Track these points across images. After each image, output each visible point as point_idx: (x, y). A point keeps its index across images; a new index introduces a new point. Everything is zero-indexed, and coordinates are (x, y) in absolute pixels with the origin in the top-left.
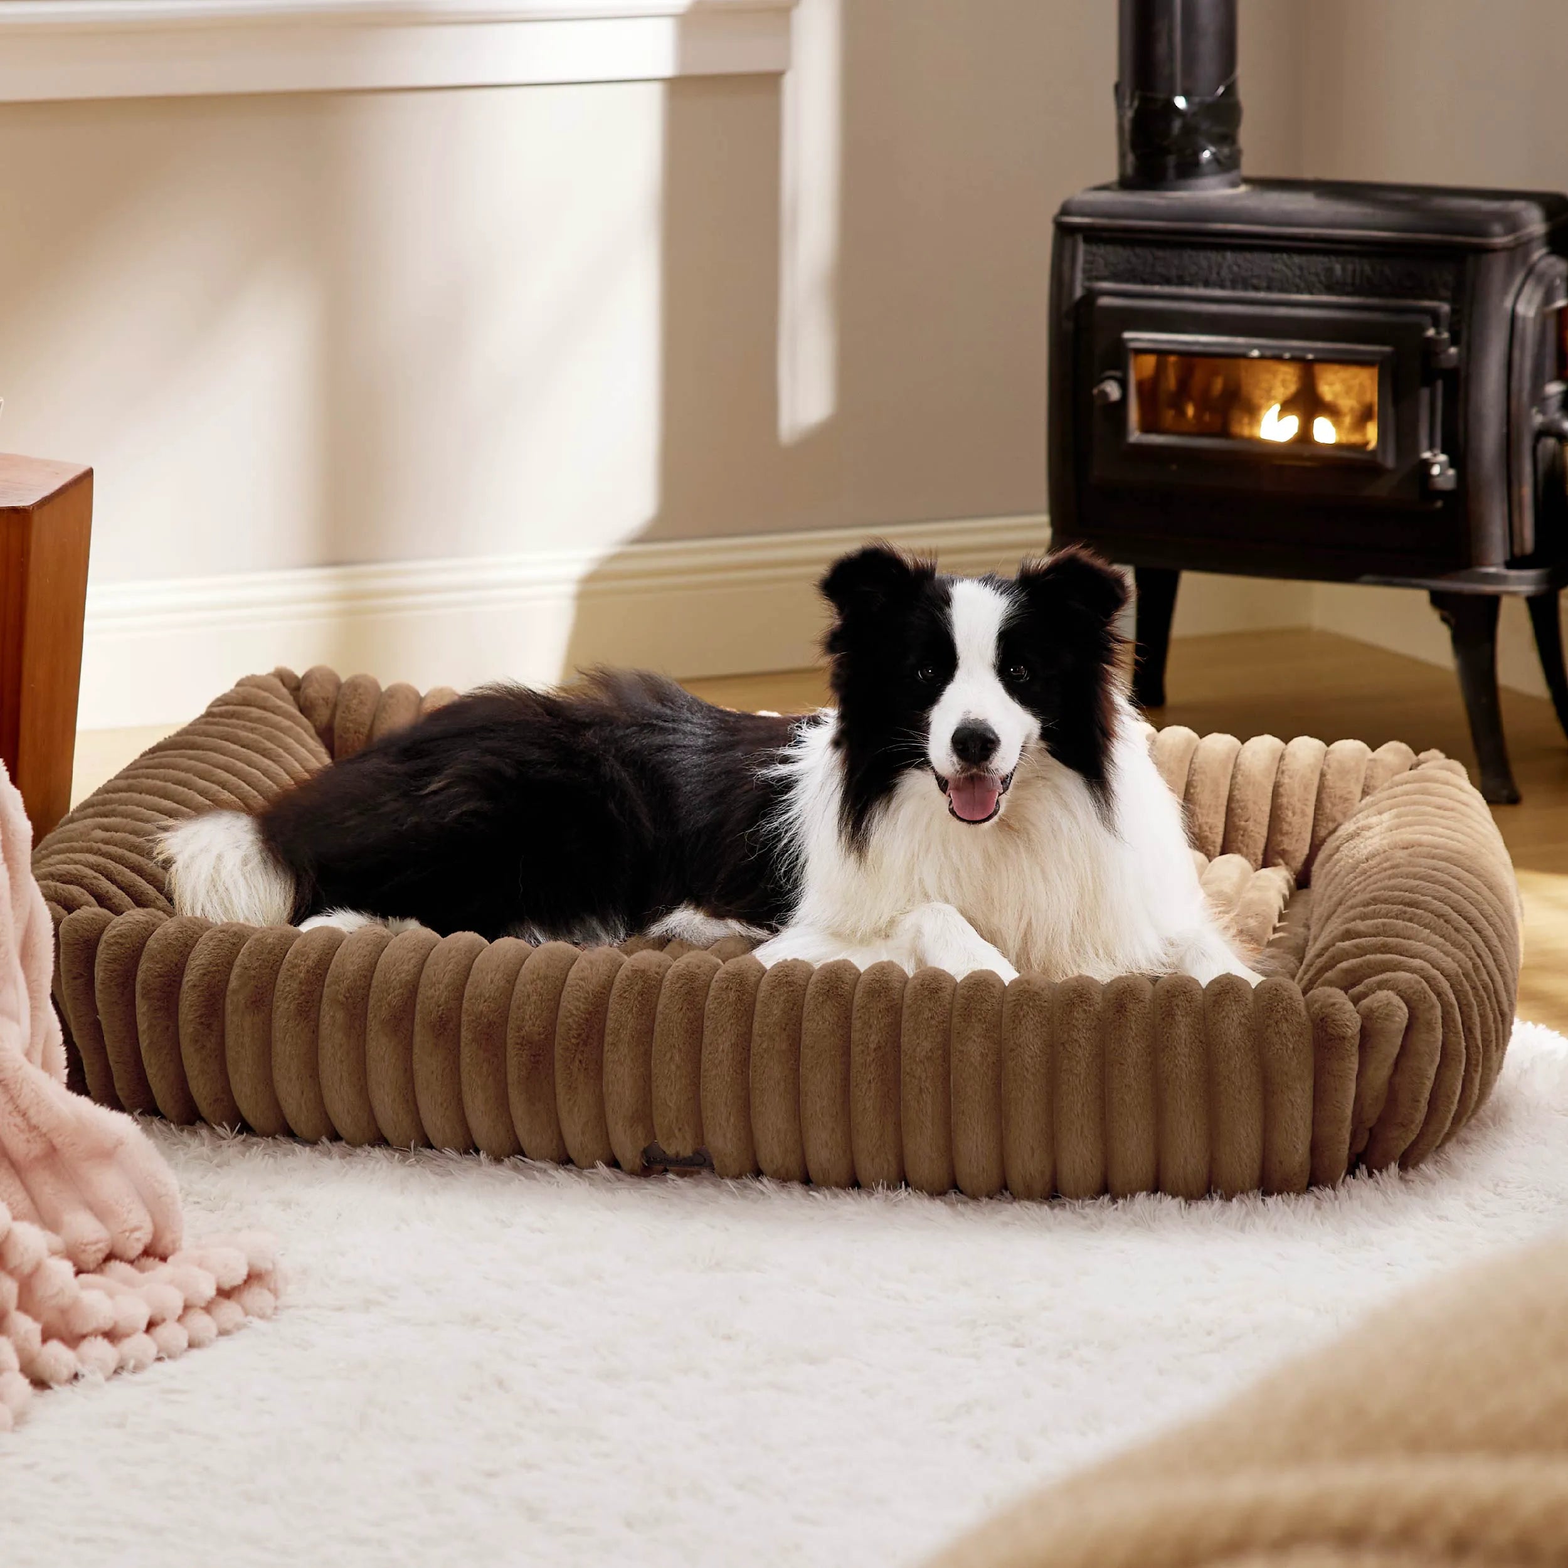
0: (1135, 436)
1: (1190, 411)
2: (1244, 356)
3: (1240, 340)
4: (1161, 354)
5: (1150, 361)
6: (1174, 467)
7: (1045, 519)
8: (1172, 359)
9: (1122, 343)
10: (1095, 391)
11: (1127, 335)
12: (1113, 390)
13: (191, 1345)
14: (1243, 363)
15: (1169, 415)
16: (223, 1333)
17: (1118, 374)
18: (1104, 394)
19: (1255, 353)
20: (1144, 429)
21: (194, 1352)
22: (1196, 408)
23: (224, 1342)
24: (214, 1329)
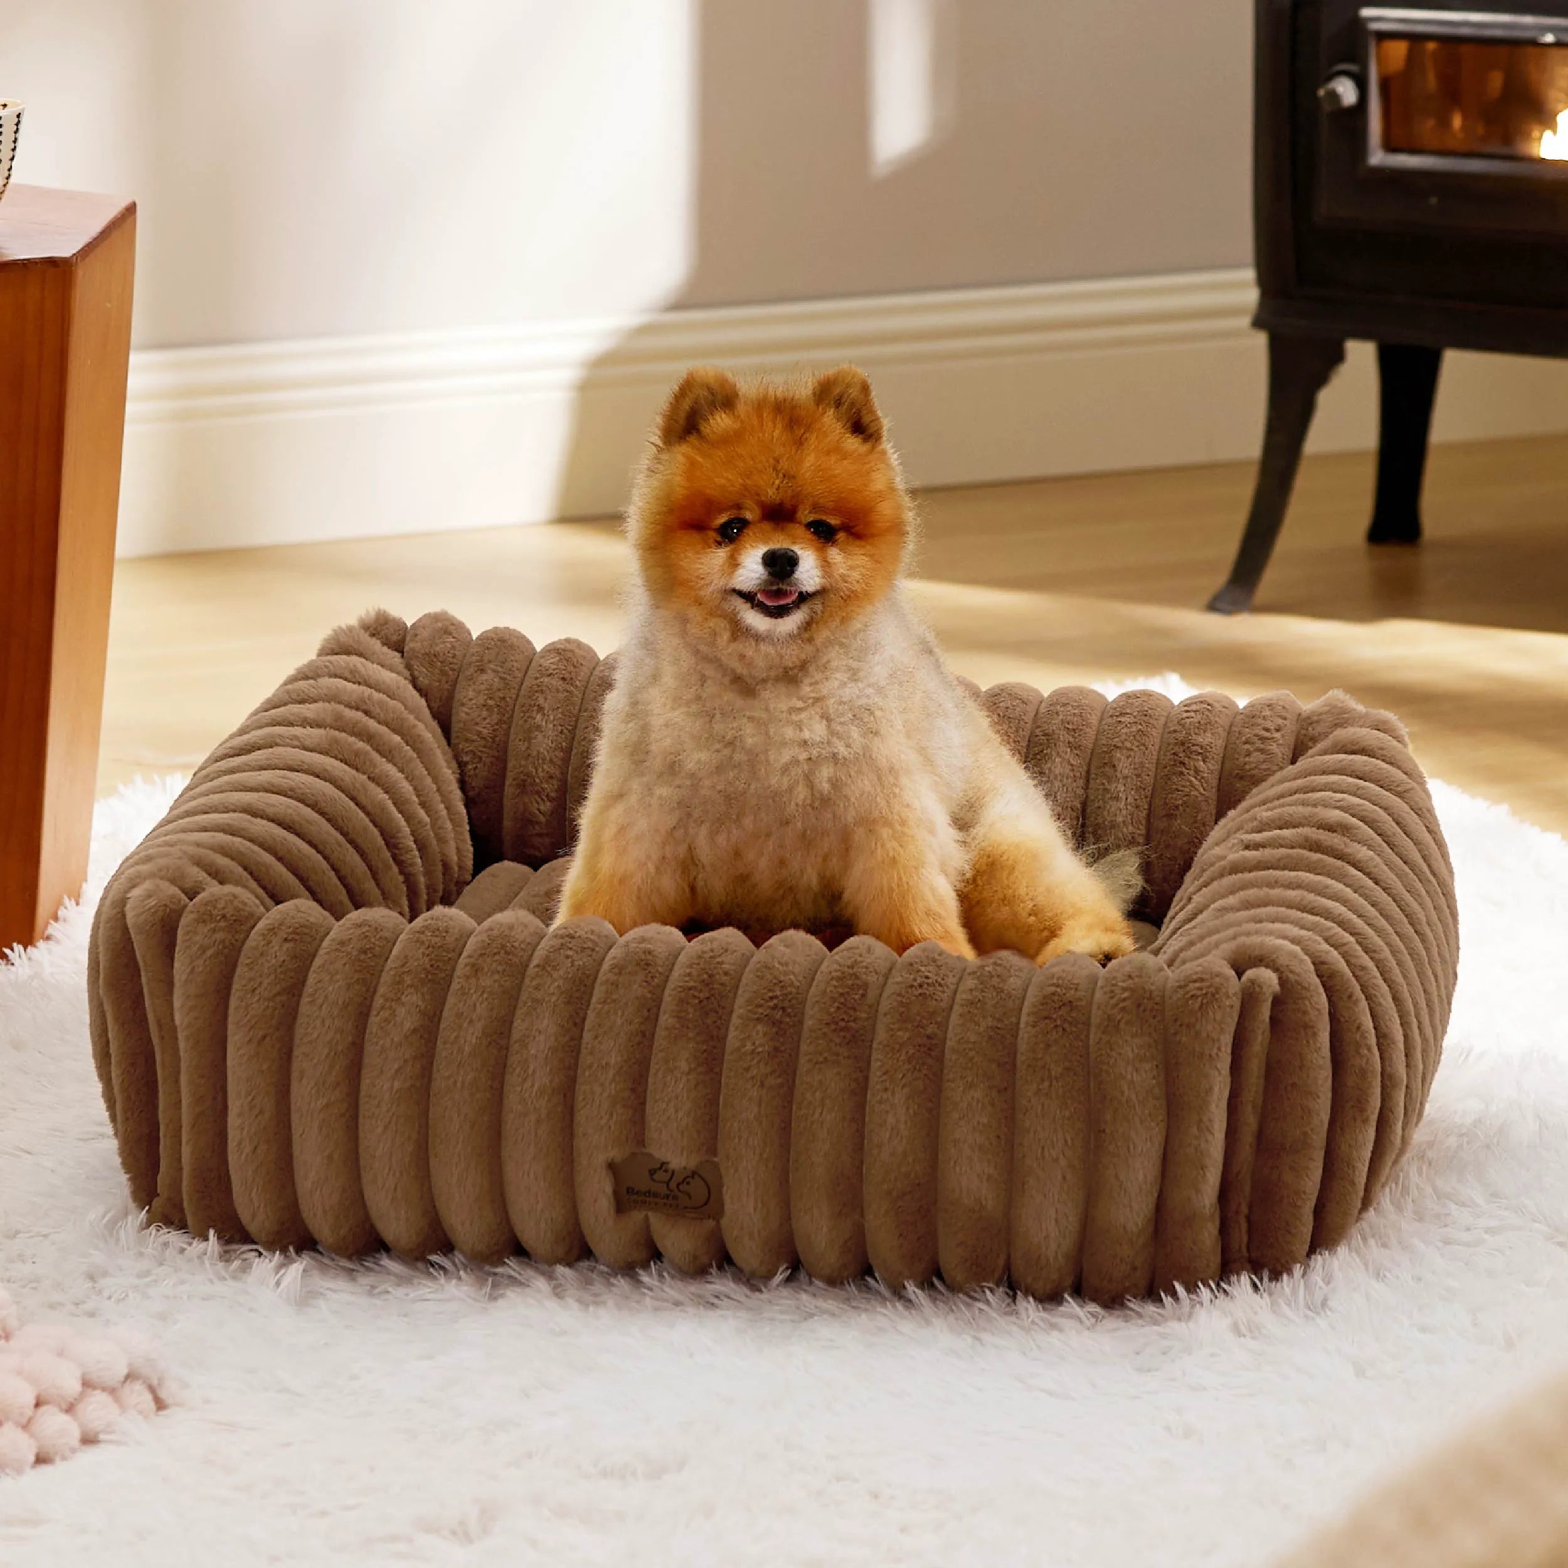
0: (1377, 157)
1: (1457, 122)
2: (1534, 43)
3: (1528, 20)
4: (1415, 39)
5: (1398, 50)
6: (1433, 201)
7: (1249, 274)
8: (1431, 46)
9: (1358, 25)
10: (1321, 92)
11: (1367, 12)
12: (1346, 91)
13: (41, 1460)
14: (1531, 50)
15: (1427, 126)
16: (89, 1440)
17: (1353, 68)
18: (1334, 96)
19: (1549, 38)
20: (1390, 146)
21: (45, 1469)
22: (1465, 118)
23: (90, 1455)
24: (76, 1434)
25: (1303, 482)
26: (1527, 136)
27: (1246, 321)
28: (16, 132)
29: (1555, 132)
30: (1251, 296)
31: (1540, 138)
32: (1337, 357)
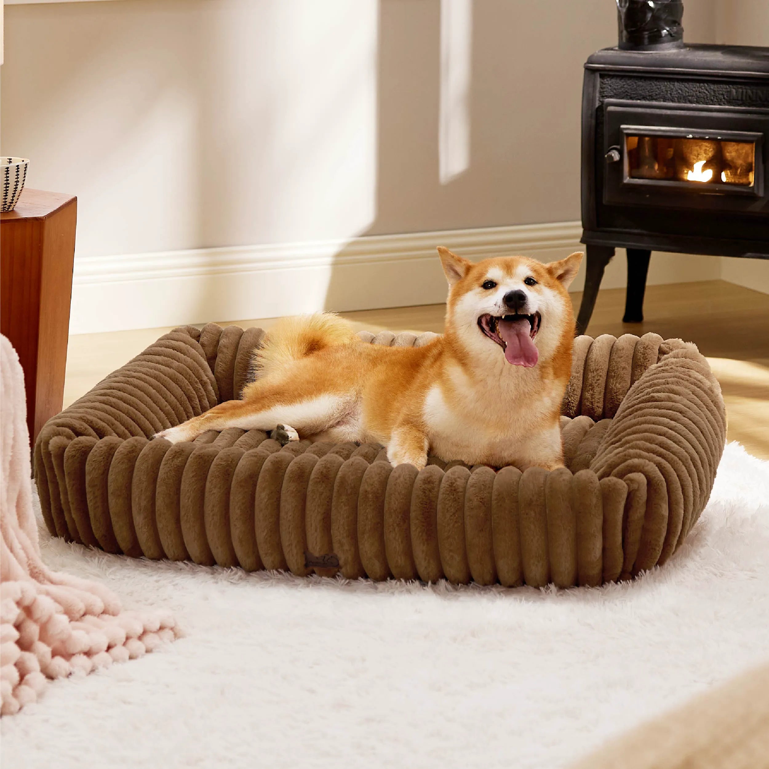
0: (627, 180)
1: (656, 167)
2: (685, 138)
3: (683, 129)
4: (641, 137)
5: (634, 140)
6: (648, 196)
7: (580, 223)
8: (647, 139)
9: (620, 131)
10: (606, 156)
11: (623, 126)
12: (616, 156)
13: (131, 658)
14: (684, 140)
15: (646, 168)
16: (148, 651)
17: (618, 147)
18: (611, 157)
19: (691, 136)
20: (632, 177)
21: (133, 661)
22: (659, 166)
23: (149, 656)
24: (143, 649)
25: (599, 300)
26: (682, 172)
27: (579, 240)
28: (25, 171)
29: (693, 172)
30: (580, 231)
31: (687, 173)
32: (613, 254)
